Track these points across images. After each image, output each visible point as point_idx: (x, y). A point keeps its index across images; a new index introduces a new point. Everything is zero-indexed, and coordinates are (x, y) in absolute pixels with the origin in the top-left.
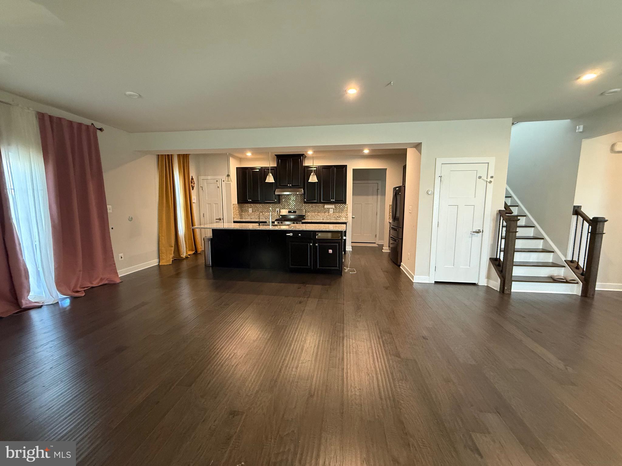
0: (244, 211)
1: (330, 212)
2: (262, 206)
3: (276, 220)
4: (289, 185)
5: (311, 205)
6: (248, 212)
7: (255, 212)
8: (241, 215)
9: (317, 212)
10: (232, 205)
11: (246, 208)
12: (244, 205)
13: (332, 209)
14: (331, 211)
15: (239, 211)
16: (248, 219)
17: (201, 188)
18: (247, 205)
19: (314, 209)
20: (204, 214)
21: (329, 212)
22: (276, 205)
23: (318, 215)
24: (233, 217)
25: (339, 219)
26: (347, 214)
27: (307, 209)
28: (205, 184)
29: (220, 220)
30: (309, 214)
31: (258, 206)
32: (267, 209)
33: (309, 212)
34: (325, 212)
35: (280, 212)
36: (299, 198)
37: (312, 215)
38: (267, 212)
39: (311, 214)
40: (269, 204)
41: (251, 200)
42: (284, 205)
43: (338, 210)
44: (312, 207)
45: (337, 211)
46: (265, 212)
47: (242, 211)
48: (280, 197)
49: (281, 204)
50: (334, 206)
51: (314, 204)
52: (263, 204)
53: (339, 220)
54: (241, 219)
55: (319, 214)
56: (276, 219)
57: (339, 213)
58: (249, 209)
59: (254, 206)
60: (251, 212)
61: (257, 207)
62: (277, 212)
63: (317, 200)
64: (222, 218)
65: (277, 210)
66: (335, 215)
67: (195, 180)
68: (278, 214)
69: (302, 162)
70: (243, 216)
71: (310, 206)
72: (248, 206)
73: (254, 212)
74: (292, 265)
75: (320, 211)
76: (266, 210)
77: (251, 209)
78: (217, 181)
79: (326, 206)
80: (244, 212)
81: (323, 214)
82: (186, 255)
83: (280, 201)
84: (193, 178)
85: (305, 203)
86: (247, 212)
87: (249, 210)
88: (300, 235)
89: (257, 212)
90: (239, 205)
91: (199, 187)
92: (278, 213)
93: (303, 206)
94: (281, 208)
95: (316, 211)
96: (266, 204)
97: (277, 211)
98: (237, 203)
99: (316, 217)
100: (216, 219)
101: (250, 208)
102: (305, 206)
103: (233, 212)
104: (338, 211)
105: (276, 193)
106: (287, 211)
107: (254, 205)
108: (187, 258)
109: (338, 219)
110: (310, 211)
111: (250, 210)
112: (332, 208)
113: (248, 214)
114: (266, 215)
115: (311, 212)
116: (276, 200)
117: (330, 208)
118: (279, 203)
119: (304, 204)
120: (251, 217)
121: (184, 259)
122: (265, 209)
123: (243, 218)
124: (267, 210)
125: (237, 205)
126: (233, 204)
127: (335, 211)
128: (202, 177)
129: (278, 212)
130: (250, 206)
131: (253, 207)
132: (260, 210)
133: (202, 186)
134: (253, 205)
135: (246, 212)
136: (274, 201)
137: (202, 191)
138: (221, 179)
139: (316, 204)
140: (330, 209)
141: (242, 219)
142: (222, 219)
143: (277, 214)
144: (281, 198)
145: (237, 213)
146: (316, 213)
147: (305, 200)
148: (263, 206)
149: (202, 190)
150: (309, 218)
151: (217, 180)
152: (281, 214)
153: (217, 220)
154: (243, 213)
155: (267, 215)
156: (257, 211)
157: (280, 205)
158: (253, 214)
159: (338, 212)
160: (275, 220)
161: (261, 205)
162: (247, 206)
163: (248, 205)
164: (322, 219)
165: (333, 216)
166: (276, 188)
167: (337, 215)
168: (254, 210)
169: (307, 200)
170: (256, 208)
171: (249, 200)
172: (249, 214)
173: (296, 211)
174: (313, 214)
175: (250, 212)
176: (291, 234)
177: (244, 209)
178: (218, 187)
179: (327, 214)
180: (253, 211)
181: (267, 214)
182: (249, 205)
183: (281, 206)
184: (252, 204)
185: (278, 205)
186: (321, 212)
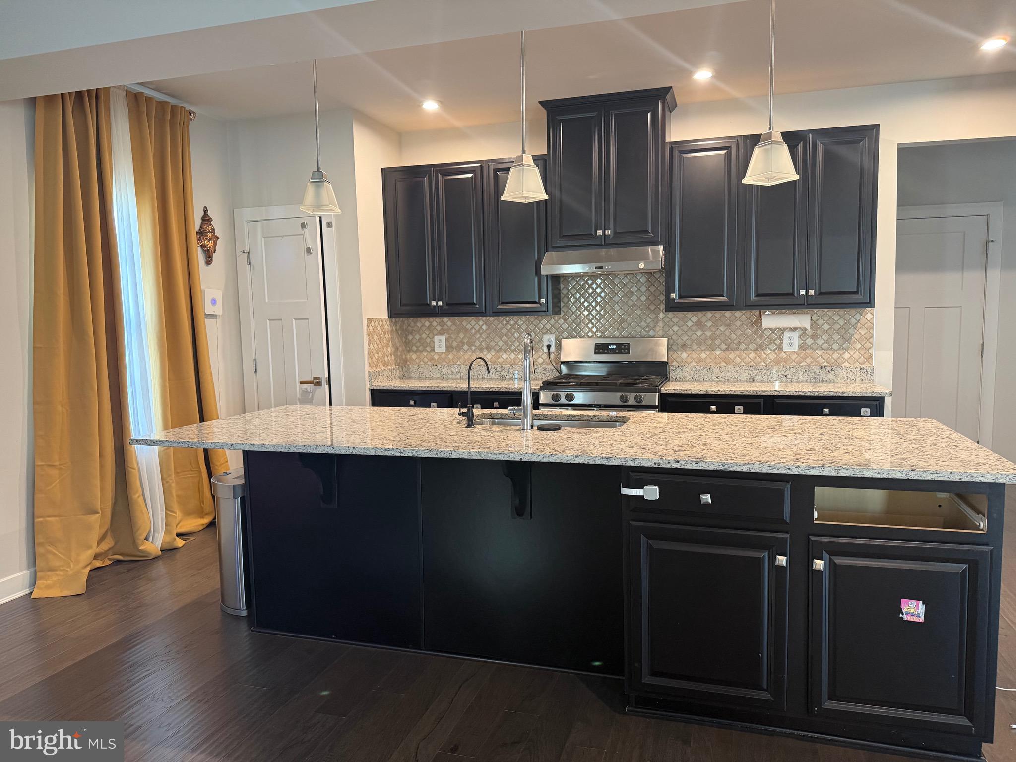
0: (414, 348)
1: (785, 348)
2: (484, 327)
3: (548, 385)
4: (600, 232)
5: (693, 318)
6: (433, 350)
7: (459, 348)
8: (403, 365)
9: (724, 346)
10: (365, 323)
11: (424, 336)
12: (415, 323)
13: (796, 335)
14: (791, 343)
15: (397, 349)
16: (430, 378)
17: (245, 255)
18: (427, 324)
19: (708, 334)
20: (255, 360)
21: (780, 348)
22: (544, 322)
23: (728, 362)
24: (369, 372)
25: (831, 376)
26: (871, 357)
27: (676, 333)
28: (261, 240)
29: (319, 384)
30: (684, 355)
31: (469, 327)
32: (505, 338)
33: (684, 347)
34: (760, 348)
35: (559, 347)
36: (643, 289)
37: (700, 361)
38: (505, 351)
39: (694, 356)
40: (516, 318)
41: (440, 303)
42: (578, 322)
43: (825, 337)
44: (700, 325)
45: (820, 342)
46: (498, 351)
47: (408, 346)
48: (562, 286)
49: (562, 314)
50: (809, 316)
51: (709, 314)
52: (492, 319)
53: (829, 382)
54: (402, 377)
55: (732, 356)
56: (543, 383)
57: (830, 348)
58: (437, 338)
59: (453, 328)
60: (444, 350)
61: (467, 330)
62: (546, 350)
63: (730, 296)
64: (327, 375)
65: (546, 343)
66: (808, 360)
67: (218, 225)
68: (552, 356)
69: (659, 130)
70: (413, 367)
71: (690, 324)
72: (431, 325)
73: (455, 352)
74: (654, 673)
75: (739, 343)
76: (501, 343)
77: (443, 338)
78: (303, 226)
79: (771, 321)
80: (416, 352)
81: (752, 355)
82: (168, 539)
83: (562, 304)
84: (210, 214)
85: (672, 307)
86: (428, 349)
87: (436, 344)
88: (707, 498)
89: (466, 352)
90: (395, 324)
91: (239, 253)
92: (549, 354)
93: (661, 324)
94: (565, 334)
95: (717, 342)
96: (501, 318)
97: (549, 347)
98: (385, 314)
99: (716, 370)
100: (302, 383)
101: (441, 333)
102: (666, 324)
103: (370, 353)
104: (827, 342)
105: (545, 270)
106: (591, 344)
107: (454, 324)
108: (168, 551)
109: (823, 375)
110: (689, 343)
111: (440, 343)
112: (794, 329)
113: (432, 359)
114: (500, 360)
115: (695, 346)
116: (543, 301)
117: (782, 330)
118: (557, 310)
119: (661, 315)
120: (445, 371)
121: (156, 558)
122: (497, 339)
123: (413, 374)
124: (506, 343)
125: (387, 325)
126: (370, 321)
127: (809, 341)
128: (246, 214)
129: (553, 349)
130: (439, 324)
131: (449, 329)
132: (477, 344)
133: (247, 249)
134: (449, 324)
135: (425, 350)
136: (535, 302)
137: (248, 267)
138: (318, 219)
139: (718, 314)
140: (787, 335)
141: (409, 378)
142: (324, 382)
143: (545, 356)
144: (565, 292)
145: (384, 355)
146: (718, 352)
147: (673, 295)
148: (489, 326)
149: (249, 264)
150: (687, 372)
151: (302, 220)
152: (563, 359)
153: (305, 386)
154: (414, 356)
155: (505, 360)
156: (466, 347)
157: (561, 321)
158: (450, 356)
159: (825, 346)
160: (540, 383)
161: (481, 323)
162: (429, 328)
163: (431, 323)
164: (745, 376)
165: (799, 363)
166: (544, 248)
167: (820, 360)
168: (455, 344)
169: (680, 297)
170: (462, 336)
171: (434, 303)
172: (436, 357)
173: (629, 345)
174: (703, 355)
175: (437, 350)
176: (651, 492)
177: (417, 337)
178: (308, 250)
179: (773, 356)
180: (452, 347)
181: (505, 356)
182: (435, 321)
183: (565, 326)
184: (445, 319)
185: (552, 322)
186: (743, 346)
